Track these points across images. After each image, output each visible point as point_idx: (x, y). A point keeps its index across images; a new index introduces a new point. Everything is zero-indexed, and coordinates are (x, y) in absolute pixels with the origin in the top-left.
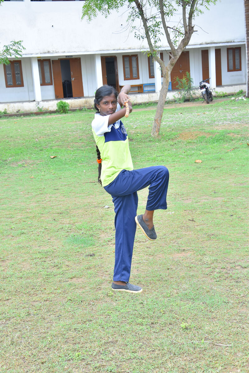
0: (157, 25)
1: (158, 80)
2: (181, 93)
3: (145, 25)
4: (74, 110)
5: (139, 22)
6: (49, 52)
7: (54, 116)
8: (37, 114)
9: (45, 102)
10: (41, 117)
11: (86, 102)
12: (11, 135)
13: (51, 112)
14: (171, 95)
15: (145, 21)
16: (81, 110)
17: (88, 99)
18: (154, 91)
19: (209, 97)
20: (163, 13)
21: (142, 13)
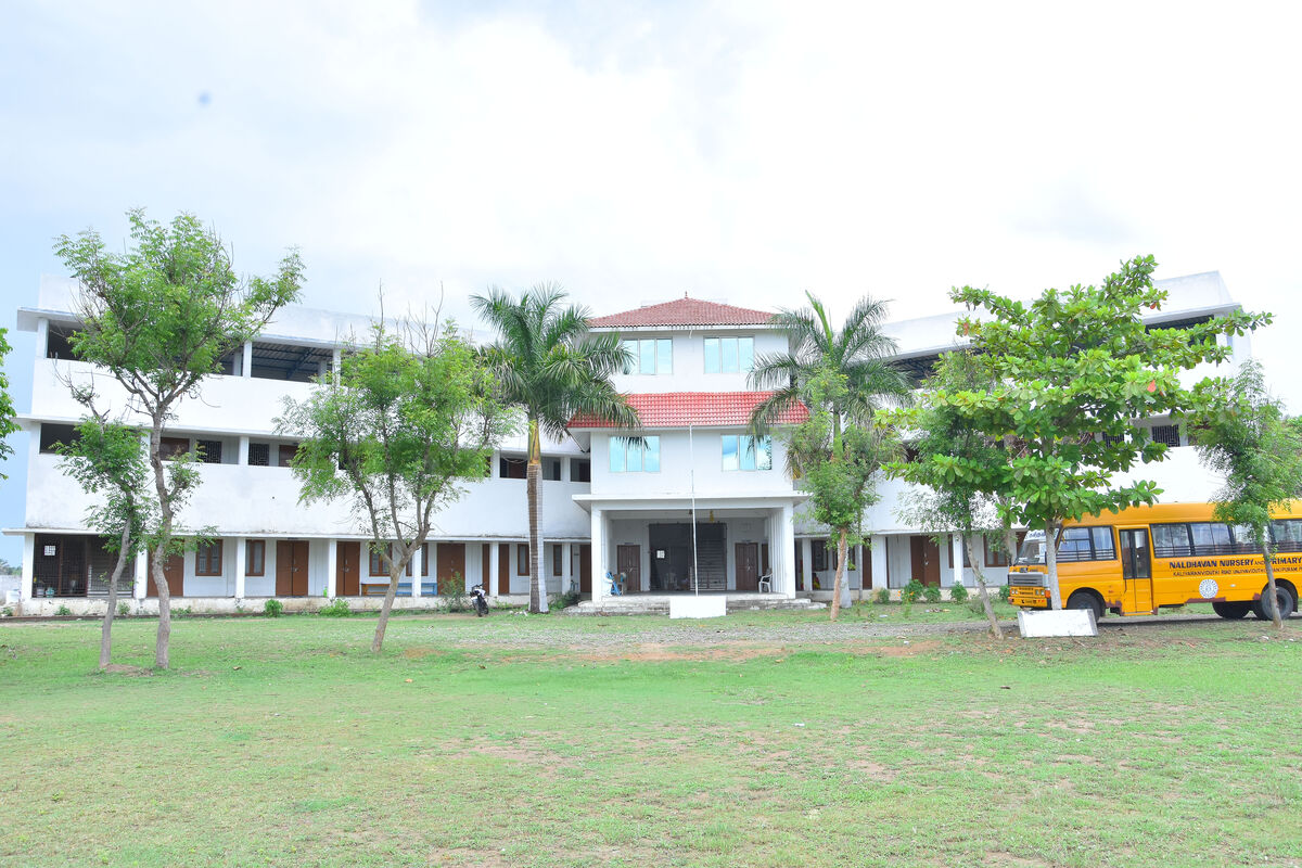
0: (387, 518)
1: (417, 579)
2: (446, 600)
3: (373, 517)
4: (289, 614)
5: (366, 513)
6: (263, 532)
7: (258, 620)
8: (235, 616)
9: (249, 600)
10: (238, 621)
11: (309, 604)
12: (189, 641)
13: (256, 615)
14: (433, 602)
15: (373, 513)
16: (299, 614)
17: (313, 600)
18: (410, 595)
19: (482, 608)
20: (393, 507)
21: (369, 503)
